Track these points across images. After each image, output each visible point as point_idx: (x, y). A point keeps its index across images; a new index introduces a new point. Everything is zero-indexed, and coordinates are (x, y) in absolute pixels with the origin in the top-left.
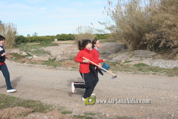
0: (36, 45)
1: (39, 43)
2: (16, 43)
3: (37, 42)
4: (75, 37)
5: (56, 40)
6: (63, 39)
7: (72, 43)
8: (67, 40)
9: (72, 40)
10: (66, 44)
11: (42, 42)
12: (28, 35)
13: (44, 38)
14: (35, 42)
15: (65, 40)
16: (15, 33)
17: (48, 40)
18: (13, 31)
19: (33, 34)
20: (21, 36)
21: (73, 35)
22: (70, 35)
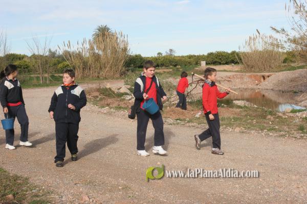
0: (165, 72)
1: (171, 70)
2: (127, 69)
3: (166, 66)
4: (242, 58)
5: (203, 63)
6: (220, 61)
7: (237, 69)
8: (227, 63)
9: (236, 63)
10: (225, 71)
11: (177, 67)
12: (159, 54)
13: (180, 60)
14: (163, 67)
15: (223, 64)
16: (125, 50)
17: (189, 63)
18: (122, 46)
19: (166, 52)
20: (136, 56)
21: (238, 54)
22: (233, 53)
